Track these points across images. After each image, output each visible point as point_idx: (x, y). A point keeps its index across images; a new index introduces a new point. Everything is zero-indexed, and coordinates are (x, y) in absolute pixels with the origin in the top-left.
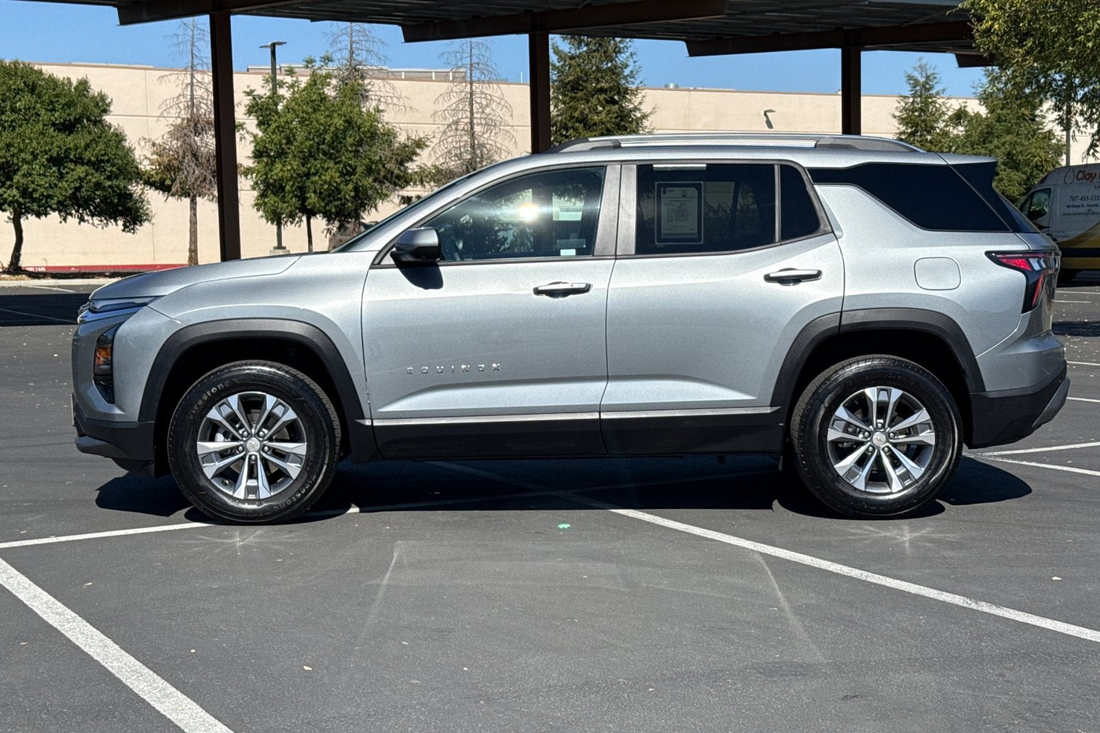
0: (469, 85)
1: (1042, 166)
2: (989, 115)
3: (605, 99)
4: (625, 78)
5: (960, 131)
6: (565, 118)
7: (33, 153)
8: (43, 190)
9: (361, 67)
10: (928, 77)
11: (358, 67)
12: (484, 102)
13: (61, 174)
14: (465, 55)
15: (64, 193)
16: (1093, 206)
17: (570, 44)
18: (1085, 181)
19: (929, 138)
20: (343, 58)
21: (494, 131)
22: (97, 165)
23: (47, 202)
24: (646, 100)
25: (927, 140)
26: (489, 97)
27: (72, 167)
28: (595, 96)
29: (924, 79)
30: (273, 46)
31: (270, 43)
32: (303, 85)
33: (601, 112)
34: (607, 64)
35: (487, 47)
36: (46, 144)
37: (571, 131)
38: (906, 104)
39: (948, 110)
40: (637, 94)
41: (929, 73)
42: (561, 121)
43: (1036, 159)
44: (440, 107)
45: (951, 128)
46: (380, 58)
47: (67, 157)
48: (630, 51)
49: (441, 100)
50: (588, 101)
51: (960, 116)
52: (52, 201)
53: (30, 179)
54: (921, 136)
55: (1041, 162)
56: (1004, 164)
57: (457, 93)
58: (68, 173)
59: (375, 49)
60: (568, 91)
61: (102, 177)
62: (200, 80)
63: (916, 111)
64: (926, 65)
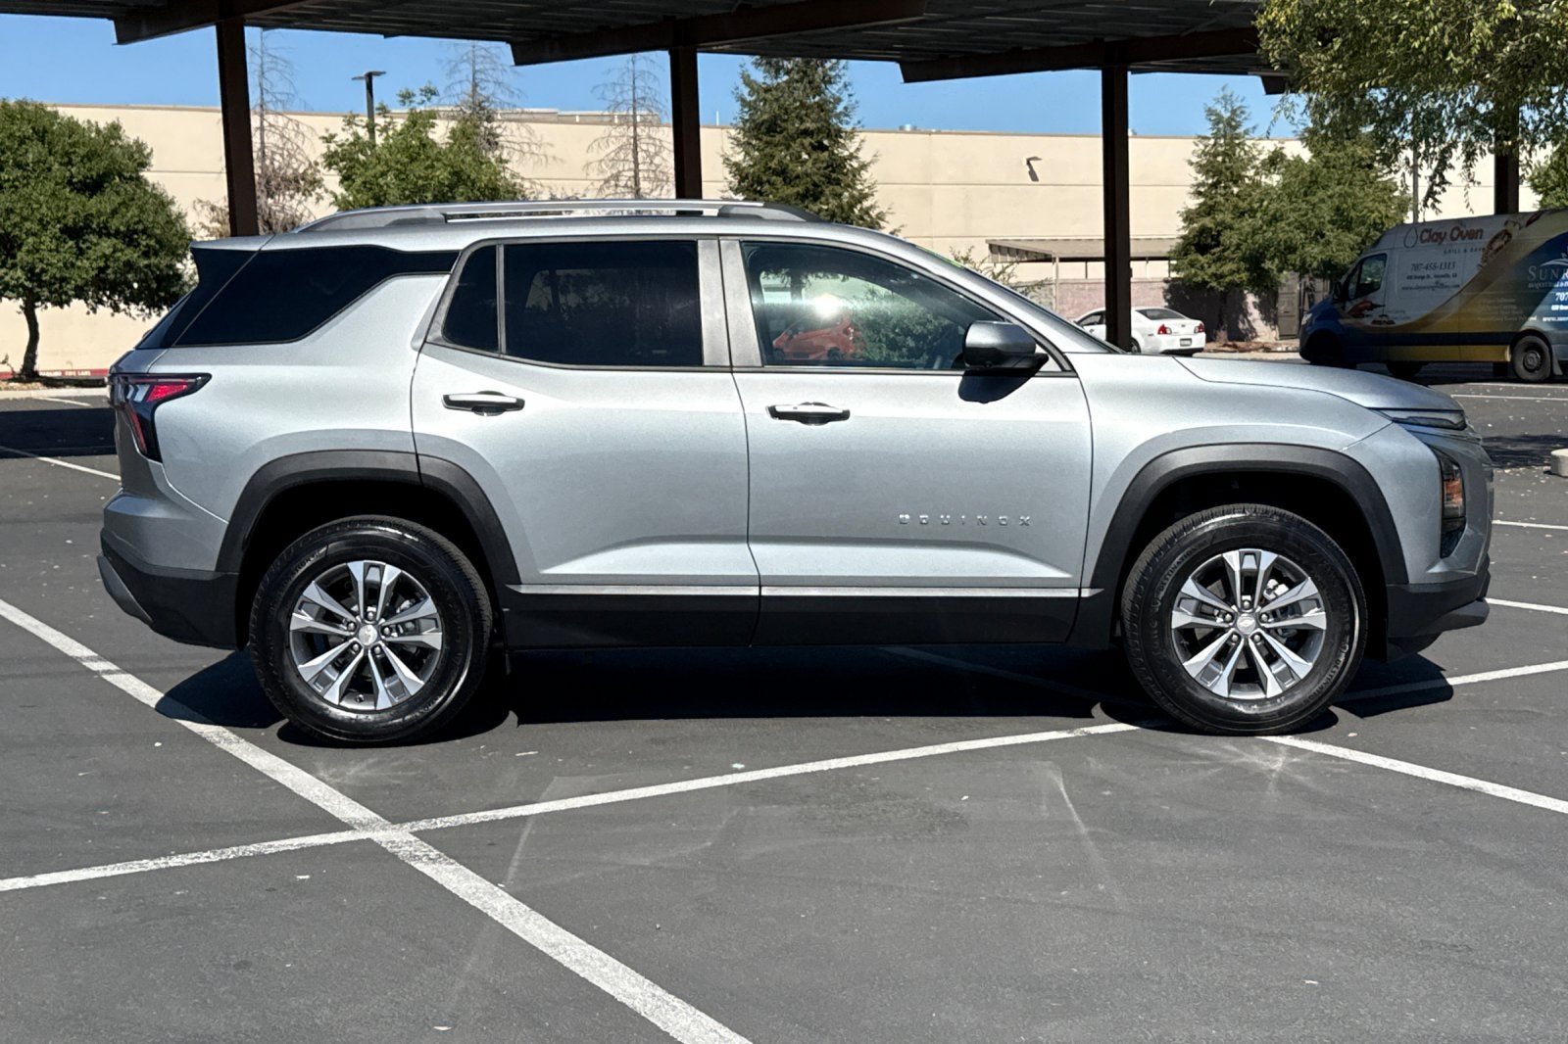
0: (632, 128)
1: (1383, 223)
2: (1314, 160)
3: (811, 144)
4: (838, 116)
5: (1275, 180)
6: (759, 169)
7: (41, 221)
8: (55, 271)
9: (487, 104)
10: (1233, 112)
11: (483, 105)
12: (652, 149)
13: (80, 249)
14: (626, 88)
15: (85, 276)
16: (1443, 276)
17: (764, 72)
18: (1431, 243)
19: (1236, 190)
20: (462, 92)
21: (666, 187)
22: (129, 237)
23: (61, 287)
24: (864, 145)
25: (1232, 193)
26: (658, 142)
27: (95, 240)
28: (798, 141)
29: (1229, 114)
30: (370, 76)
31: (363, 74)
32: (399, 128)
33: (806, 161)
34: (814, 98)
35: (655, 77)
36: (58, 208)
37: (767, 187)
38: (1206, 146)
39: (1260, 154)
40: (852, 138)
41: (1237, 105)
42: (754, 172)
43: (1374, 216)
44: (594, 156)
45: (1264, 176)
46: (513, 92)
47: (88, 226)
48: (842, 81)
49: (595, 146)
50: (788, 147)
51: (1275, 160)
52: (68, 286)
53: (37, 256)
54: (1225, 188)
55: (1381, 218)
56: (1332, 222)
57: (616, 137)
58: (89, 248)
59: (506, 81)
60: (763, 133)
61: (136, 255)
62: (272, 123)
63: (1219, 155)
64: (1231, 96)
